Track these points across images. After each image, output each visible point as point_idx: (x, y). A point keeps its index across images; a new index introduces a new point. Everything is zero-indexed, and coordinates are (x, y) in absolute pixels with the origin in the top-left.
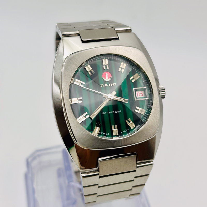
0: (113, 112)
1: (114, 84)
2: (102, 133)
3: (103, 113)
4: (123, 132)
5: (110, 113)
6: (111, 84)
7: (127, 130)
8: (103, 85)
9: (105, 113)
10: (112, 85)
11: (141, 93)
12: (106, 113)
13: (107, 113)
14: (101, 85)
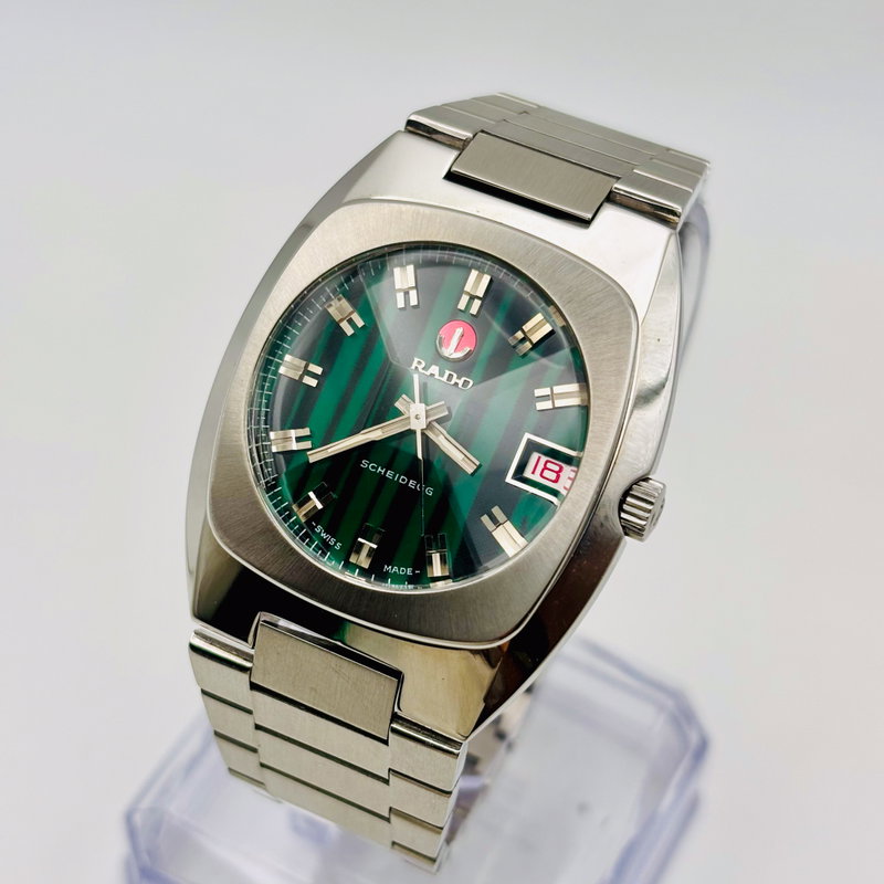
0: (403, 480)
1: (463, 379)
2: (319, 529)
3: (365, 464)
4: (395, 569)
5: (389, 474)
6: (455, 376)
7: (413, 572)
8: (423, 364)
9: (373, 467)
10: (454, 380)
11: (557, 468)
12: (377, 469)
13: (379, 469)
14: (416, 360)
